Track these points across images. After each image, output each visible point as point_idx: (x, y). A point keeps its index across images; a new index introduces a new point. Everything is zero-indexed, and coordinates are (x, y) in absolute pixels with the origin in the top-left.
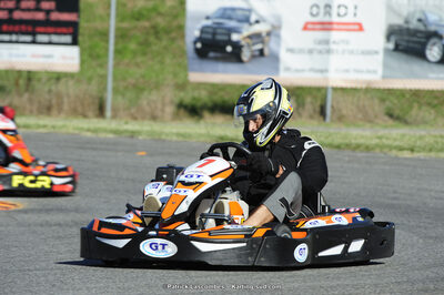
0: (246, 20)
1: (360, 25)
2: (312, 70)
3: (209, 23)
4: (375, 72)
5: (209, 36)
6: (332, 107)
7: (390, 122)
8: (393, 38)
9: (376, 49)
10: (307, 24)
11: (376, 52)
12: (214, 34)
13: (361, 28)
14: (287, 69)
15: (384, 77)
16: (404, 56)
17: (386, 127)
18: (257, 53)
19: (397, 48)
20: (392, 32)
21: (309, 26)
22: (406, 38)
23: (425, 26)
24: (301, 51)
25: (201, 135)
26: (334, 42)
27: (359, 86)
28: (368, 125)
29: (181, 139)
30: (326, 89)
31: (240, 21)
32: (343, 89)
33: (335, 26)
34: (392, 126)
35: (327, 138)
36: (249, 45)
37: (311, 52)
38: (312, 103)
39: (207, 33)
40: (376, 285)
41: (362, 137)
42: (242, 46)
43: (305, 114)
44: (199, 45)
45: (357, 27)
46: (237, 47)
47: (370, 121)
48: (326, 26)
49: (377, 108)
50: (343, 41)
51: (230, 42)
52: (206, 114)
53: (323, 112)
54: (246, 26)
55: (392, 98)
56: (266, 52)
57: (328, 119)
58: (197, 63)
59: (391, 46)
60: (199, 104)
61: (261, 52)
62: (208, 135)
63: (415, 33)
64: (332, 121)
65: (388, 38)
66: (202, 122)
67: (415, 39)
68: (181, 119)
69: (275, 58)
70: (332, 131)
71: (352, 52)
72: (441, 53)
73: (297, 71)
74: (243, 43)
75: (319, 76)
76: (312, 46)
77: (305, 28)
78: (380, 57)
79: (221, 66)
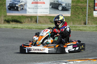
0: (19, 2)
1: (44, 2)
2: (34, 12)
3: (11, 2)
4: (48, 12)
5: (11, 5)
6: (38, 20)
7: (51, 23)
8: (51, 5)
9: (48, 7)
10: (33, 2)
11: (48, 8)
12: (12, 5)
13: (44, 3)
14: (28, 12)
15: (49, 14)
16: (54, 9)
17: (50, 24)
18: (22, 9)
19: (52, 7)
20: (51, 4)
21: (33, 3)
22: (54, 5)
23: (58, 2)
24: (31, 8)
25: (10, 27)
26: (39, 6)
27: (44, 16)
28: (46, 24)
29: (5, 28)
30: (37, 16)
31: (18, 2)
32: (41, 16)
33: (39, 3)
34: (51, 24)
35: (37, 27)
36: (20, 7)
37: (33, 8)
38: (34, 20)
39: (11, 4)
40: (48, 59)
41: (45, 27)
42: (18, 7)
43: (33, 22)
44: (9, 7)
45: (43, 3)
46: (17, 7)
47: (47, 23)
48: (37, 3)
49: (48, 20)
50: (40, 6)
51: (16, 6)
52: (11, 22)
53: (36, 21)
54: (19, 3)
55: (51, 18)
56: (24, 8)
57: (37, 23)
58: (8, 11)
59: (51, 7)
60: (9, 20)
61: (23, 9)
62: (11, 27)
63: (56, 4)
64: (38, 23)
65: (50, 5)
66: (10, 24)
67: (56, 5)
68: (5, 23)
69: (26, 10)
70: (38, 25)
71: (42, 8)
72: (62, 8)
73: (31, 12)
74: (19, 7)
75: (35, 13)
76: (34, 7)
77: (32, 3)
78: (49, 9)
79: (14, 12)
